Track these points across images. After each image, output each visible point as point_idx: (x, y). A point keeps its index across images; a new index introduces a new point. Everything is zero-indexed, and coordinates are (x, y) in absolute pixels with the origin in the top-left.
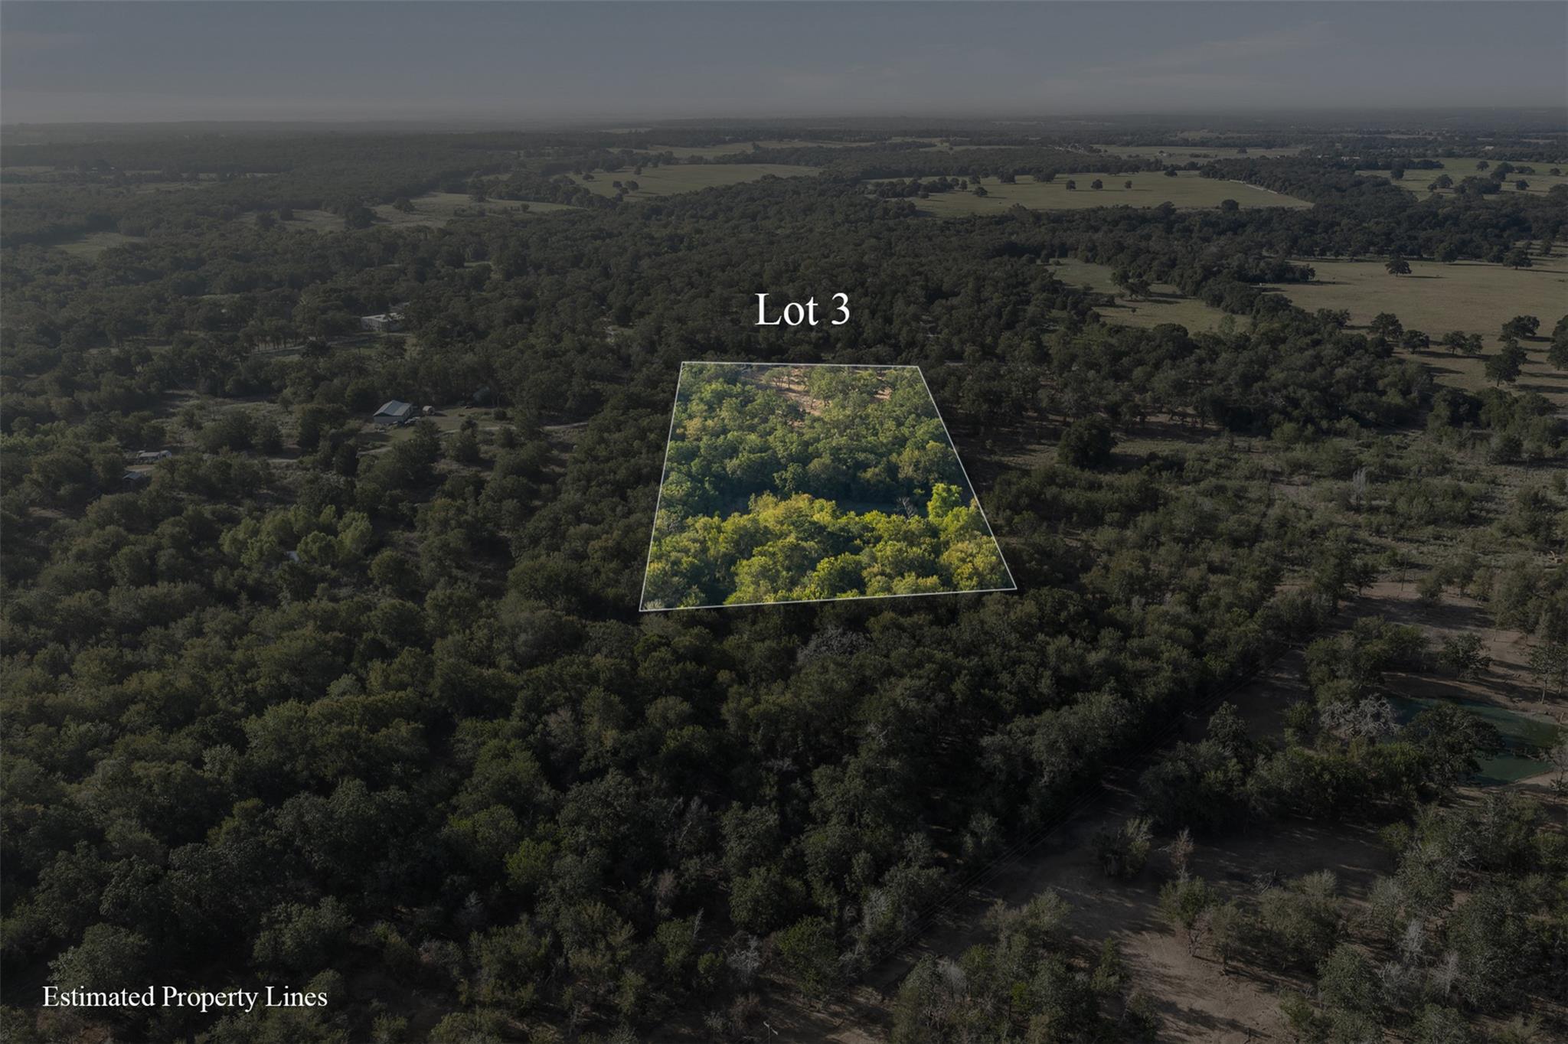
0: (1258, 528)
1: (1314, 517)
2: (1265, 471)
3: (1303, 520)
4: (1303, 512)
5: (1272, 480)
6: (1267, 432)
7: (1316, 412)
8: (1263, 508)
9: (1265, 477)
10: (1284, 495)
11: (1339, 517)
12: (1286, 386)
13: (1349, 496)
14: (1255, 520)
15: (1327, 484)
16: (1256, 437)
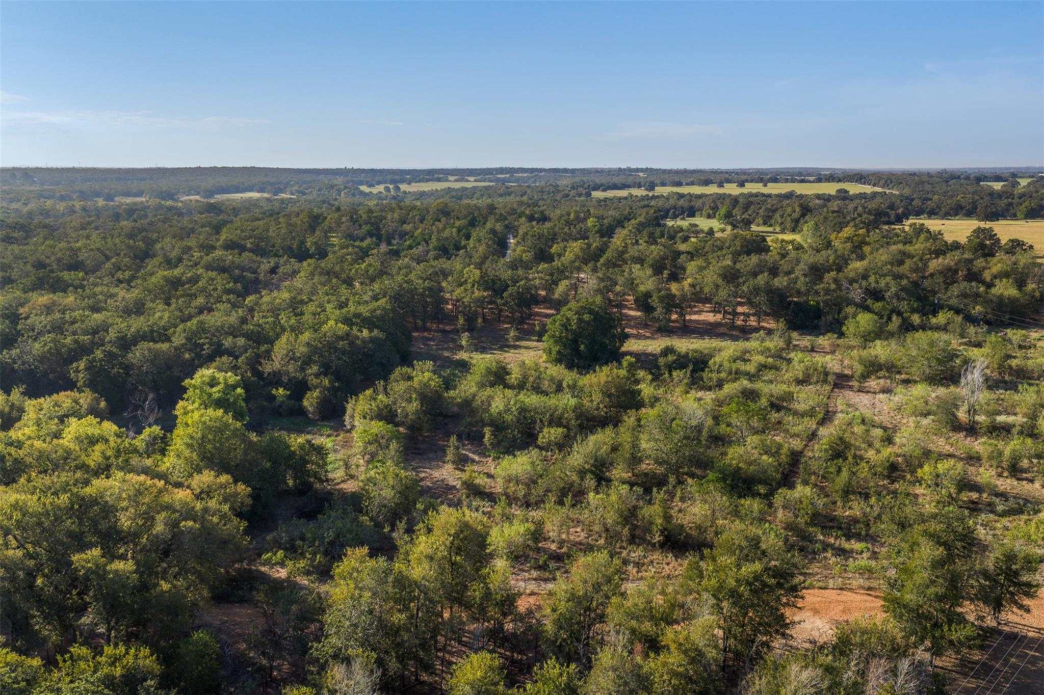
0: (796, 457)
1: (897, 440)
2: (826, 374)
3: (877, 444)
4: (878, 432)
5: (836, 386)
6: (837, 327)
7: (904, 306)
8: (811, 424)
9: (825, 381)
10: (849, 405)
11: (941, 441)
12: (865, 277)
13: (957, 407)
14: (797, 444)
15: (919, 390)
16: (823, 334)
